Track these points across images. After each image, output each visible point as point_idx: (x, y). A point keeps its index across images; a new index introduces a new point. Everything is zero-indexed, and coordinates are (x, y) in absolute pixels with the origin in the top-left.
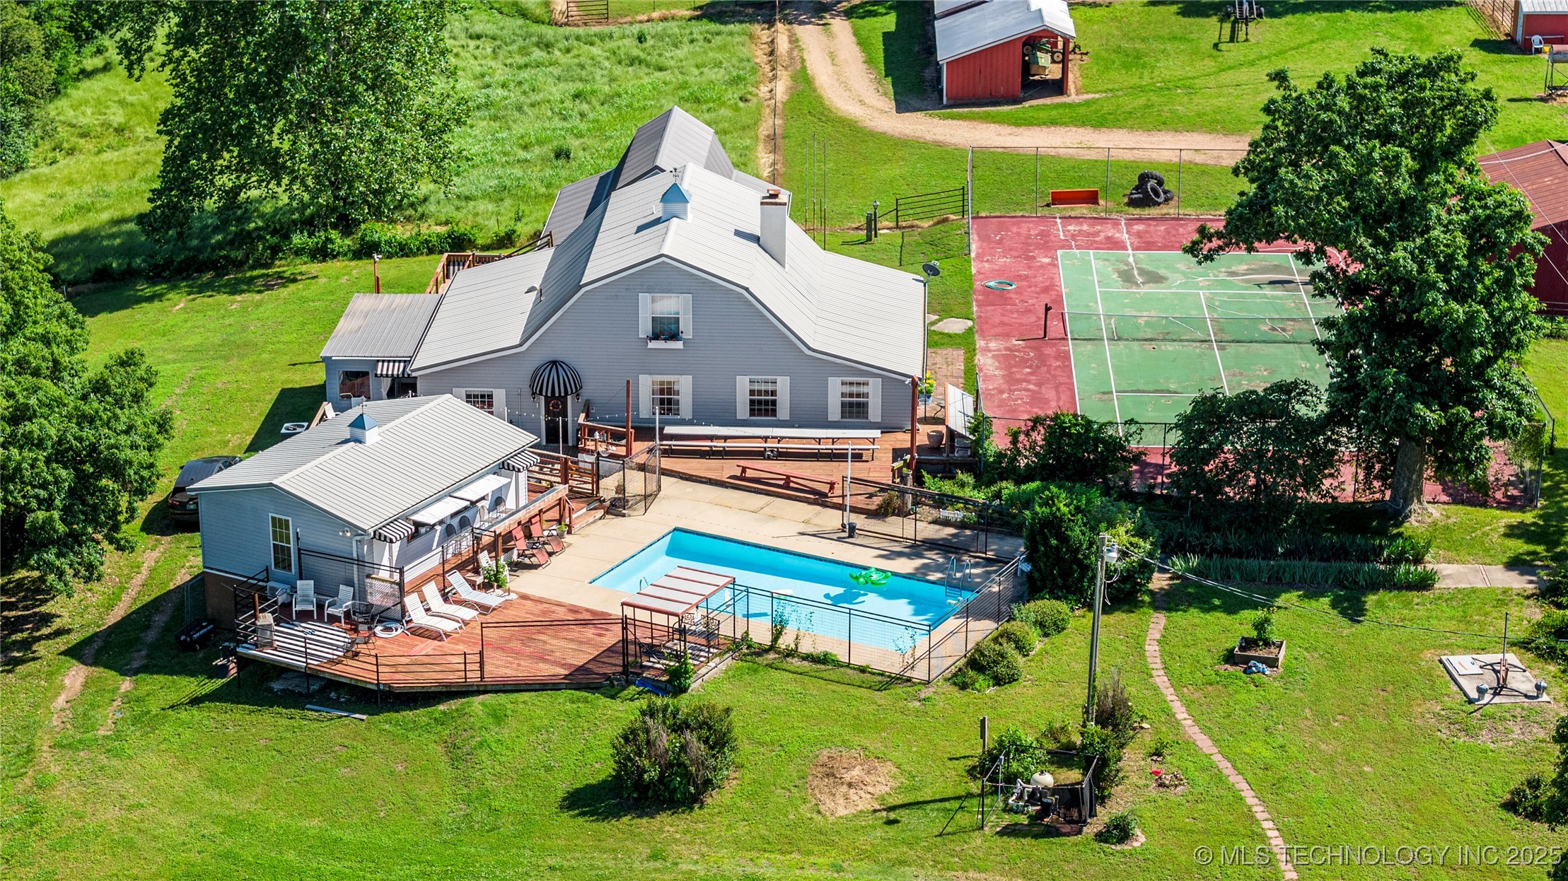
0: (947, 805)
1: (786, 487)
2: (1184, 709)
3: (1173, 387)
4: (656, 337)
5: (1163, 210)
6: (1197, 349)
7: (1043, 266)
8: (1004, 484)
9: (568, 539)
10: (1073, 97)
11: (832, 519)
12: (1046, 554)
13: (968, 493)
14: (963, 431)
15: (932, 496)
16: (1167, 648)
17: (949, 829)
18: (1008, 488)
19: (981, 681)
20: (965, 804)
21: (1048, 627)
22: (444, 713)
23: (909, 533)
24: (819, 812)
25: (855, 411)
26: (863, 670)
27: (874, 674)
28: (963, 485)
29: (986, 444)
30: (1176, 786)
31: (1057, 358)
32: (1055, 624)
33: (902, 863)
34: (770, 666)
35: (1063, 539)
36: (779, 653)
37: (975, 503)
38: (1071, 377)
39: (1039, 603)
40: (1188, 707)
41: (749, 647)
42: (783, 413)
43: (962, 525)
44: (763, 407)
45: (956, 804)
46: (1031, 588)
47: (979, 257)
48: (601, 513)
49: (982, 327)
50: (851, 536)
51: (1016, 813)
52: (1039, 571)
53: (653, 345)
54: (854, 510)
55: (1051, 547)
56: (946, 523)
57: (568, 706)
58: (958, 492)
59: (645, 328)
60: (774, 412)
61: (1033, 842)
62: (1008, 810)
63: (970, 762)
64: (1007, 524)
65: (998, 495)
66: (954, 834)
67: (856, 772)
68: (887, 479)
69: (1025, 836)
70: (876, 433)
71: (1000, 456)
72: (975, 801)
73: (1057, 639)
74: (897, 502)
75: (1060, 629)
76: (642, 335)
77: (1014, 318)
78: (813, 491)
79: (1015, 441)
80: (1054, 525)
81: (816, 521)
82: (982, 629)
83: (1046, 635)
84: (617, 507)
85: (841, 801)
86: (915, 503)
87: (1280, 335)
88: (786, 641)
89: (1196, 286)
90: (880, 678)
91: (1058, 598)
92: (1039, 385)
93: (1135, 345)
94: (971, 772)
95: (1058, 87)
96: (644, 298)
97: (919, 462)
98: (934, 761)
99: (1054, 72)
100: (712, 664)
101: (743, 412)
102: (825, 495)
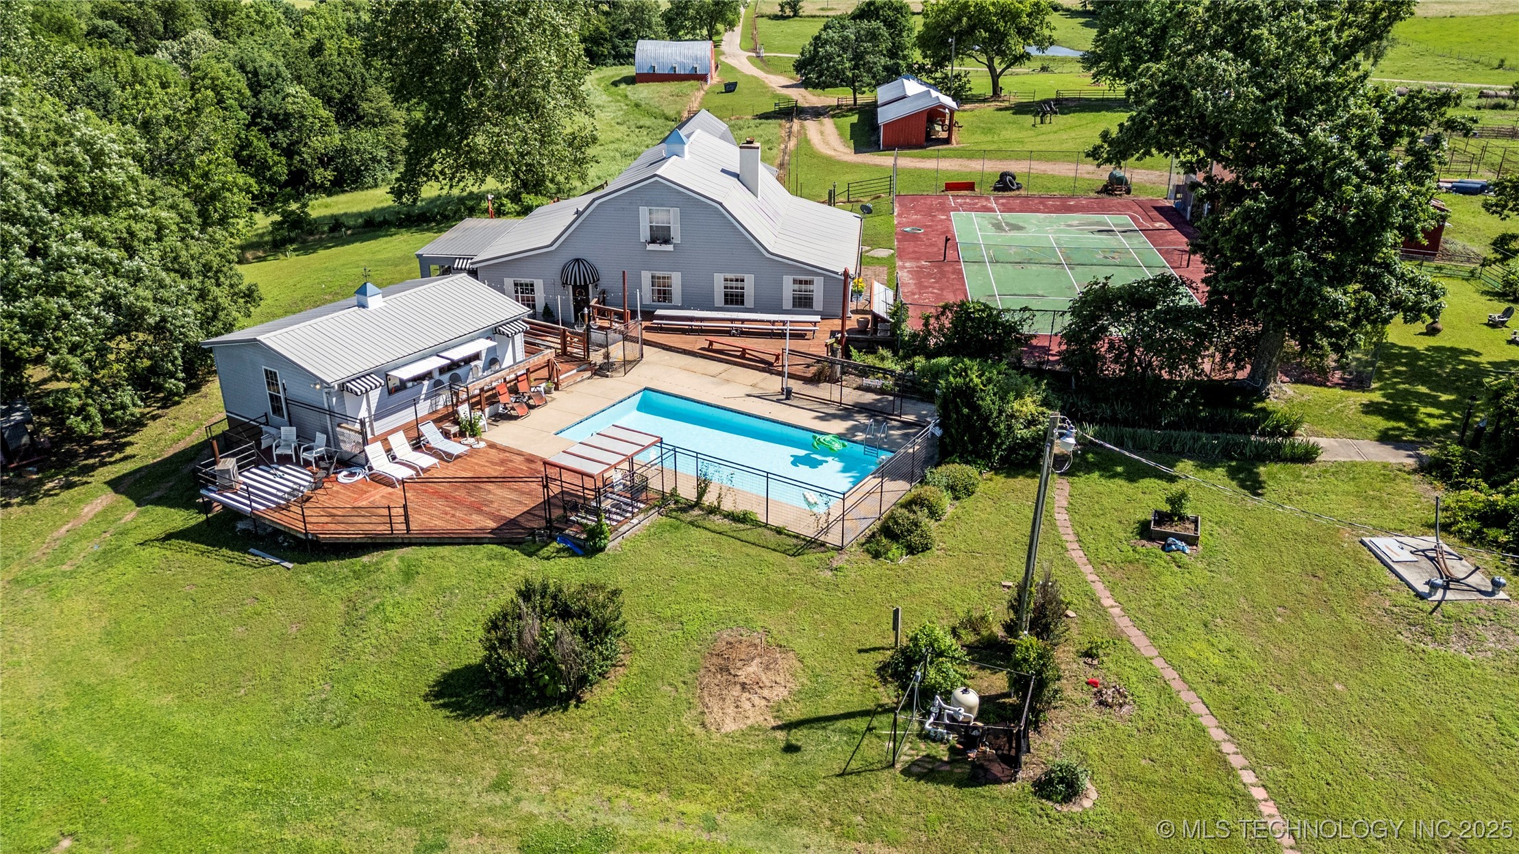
0: (852, 724)
1: (743, 357)
2: (1108, 594)
3: (1040, 293)
4: (653, 241)
5: (1017, 192)
6: (1055, 269)
7: (941, 220)
8: (917, 358)
9: (555, 394)
10: (954, 145)
11: (774, 384)
12: (957, 420)
13: (889, 364)
14: (885, 316)
15: (856, 367)
16: (1077, 517)
17: (854, 765)
18: (920, 361)
19: (895, 550)
20: (875, 723)
21: (958, 491)
22: (364, 566)
23: (836, 397)
24: (703, 725)
25: (803, 303)
26: (779, 531)
27: (789, 536)
28: (883, 359)
29: (903, 327)
30: (1121, 706)
31: (953, 273)
32: (966, 488)
33: (791, 819)
34: (692, 523)
35: (975, 408)
36: (702, 509)
37: (892, 372)
38: (964, 284)
39: (950, 466)
40: (1112, 590)
41: (676, 502)
42: (749, 302)
43: (881, 391)
44: (734, 299)
45: (861, 724)
46: (941, 452)
47: (899, 215)
48: (588, 374)
49: (901, 254)
50: (787, 398)
51: (934, 741)
52: (951, 436)
53: (651, 247)
54: (791, 376)
55: (963, 415)
56: (868, 389)
57: (486, 563)
58: (878, 364)
59: (645, 234)
60: (742, 303)
61: (957, 793)
62: (924, 736)
63: (881, 657)
64: (919, 392)
65: (912, 368)
66: (858, 773)
67: (754, 668)
68: (823, 352)
69: (945, 781)
70: (817, 318)
71: (914, 336)
72: (886, 719)
73: (967, 502)
74: (828, 372)
75: (970, 493)
76: (643, 240)
77: (923, 249)
78: (762, 361)
79: (926, 324)
80: (967, 394)
81: (761, 385)
82: (898, 489)
83: (957, 498)
84: (602, 371)
85: (731, 710)
86: (843, 373)
87: (1111, 261)
88: (710, 499)
89: (1046, 232)
90: (795, 541)
91: (967, 463)
92: (942, 289)
93: (1009, 266)
94: (882, 670)
95: (947, 141)
96: (644, 211)
97: (848, 340)
98: (841, 653)
99: (944, 135)
100: (635, 521)
101: (719, 300)
102: (771, 364)
